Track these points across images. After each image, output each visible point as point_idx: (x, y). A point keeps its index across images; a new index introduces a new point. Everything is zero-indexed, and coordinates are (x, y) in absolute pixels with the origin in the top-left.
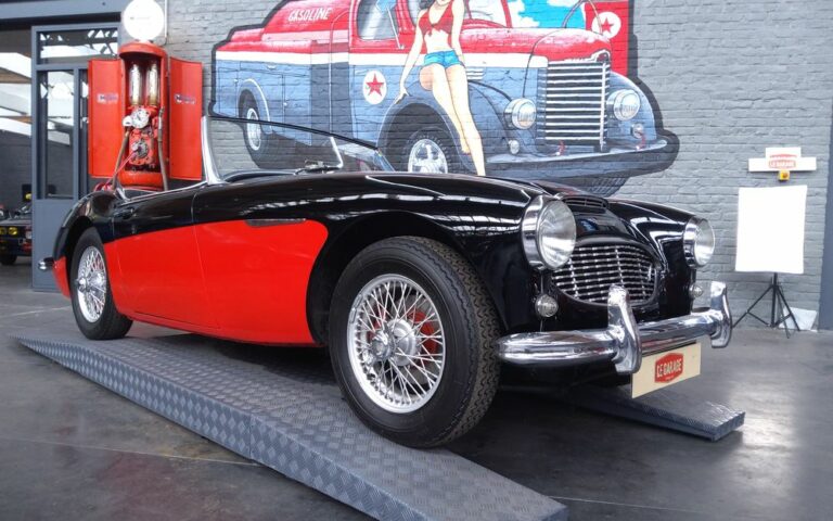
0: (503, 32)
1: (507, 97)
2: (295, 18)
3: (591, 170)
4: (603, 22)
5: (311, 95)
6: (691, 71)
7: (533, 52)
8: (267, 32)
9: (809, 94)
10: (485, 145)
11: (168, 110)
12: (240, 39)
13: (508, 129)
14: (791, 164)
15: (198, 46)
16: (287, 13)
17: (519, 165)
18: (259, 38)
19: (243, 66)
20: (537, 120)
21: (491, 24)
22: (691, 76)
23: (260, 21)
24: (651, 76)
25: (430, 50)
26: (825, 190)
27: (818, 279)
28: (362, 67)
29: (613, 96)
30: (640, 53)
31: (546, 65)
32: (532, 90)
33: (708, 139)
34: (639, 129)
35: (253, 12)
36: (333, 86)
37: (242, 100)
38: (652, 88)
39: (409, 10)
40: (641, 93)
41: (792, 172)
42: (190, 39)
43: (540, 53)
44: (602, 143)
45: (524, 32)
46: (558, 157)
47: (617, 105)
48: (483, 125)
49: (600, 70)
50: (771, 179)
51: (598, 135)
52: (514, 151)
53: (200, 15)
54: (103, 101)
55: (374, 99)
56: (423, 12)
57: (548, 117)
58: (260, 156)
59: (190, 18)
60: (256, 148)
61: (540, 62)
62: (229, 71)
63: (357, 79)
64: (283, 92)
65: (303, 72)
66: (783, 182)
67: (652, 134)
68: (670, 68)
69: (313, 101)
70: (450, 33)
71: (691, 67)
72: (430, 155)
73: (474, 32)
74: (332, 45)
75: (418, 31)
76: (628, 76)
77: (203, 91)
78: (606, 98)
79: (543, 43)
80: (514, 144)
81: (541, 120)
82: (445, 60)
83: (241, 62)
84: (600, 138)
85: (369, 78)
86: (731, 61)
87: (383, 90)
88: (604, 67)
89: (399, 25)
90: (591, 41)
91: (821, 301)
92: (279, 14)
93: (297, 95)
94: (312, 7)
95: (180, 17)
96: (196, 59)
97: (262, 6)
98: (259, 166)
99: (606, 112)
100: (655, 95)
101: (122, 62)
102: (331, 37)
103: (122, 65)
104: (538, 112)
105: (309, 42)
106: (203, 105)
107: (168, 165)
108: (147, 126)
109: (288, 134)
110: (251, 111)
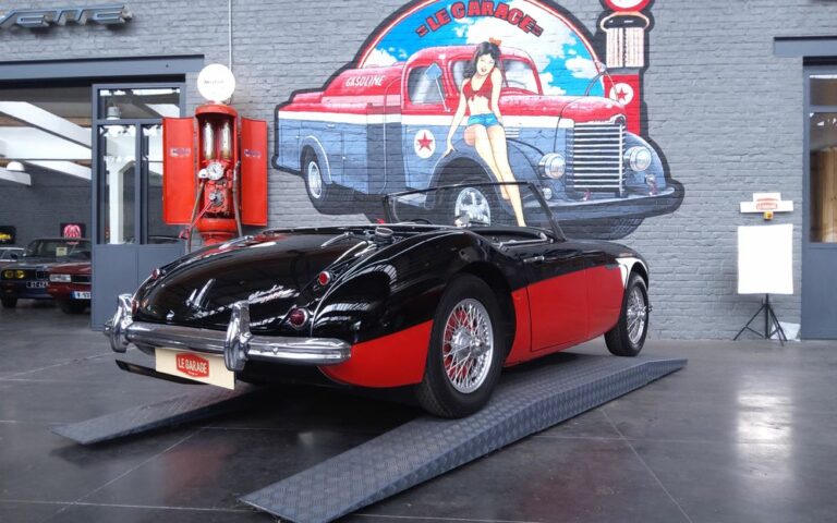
0: (536, 98)
1: (540, 152)
2: (352, 84)
3: (614, 212)
4: (619, 91)
5: (368, 151)
6: (692, 132)
7: (561, 116)
8: (326, 95)
9: (784, 150)
11: (238, 162)
12: (301, 101)
13: (543, 179)
14: (773, 207)
15: (260, 106)
16: (345, 80)
18: (319, 101)
19: (304, 124)
20: (566, 171)
21: (525, 92)
22: (691, 136)
23: (321, 86)
24: (659, 135)
25: (474, 112)
26: (800, 227)
27: (799, 298)
28: (414, 126)
29: (629, 151)
30: (650, 117)
31: (572, 126)
32: (561, 147)
33: (707, 186)
34: (652, 179)
35: (313, 77)
36: (386, 144)
37: (304, 154)
38: (661, 145)
39: (454, 79)
40: (652, 149)
41: (775, 213)
42: (254, 100)
43: (567, 116)
44: (621, 190)
45: (553, 98)
46: (586, 202)
47: (633, 159)
48: (521, 176)
49: (618, 131)
50: (759, 218)
51: (618, 183)
52: (547, 198)
53: (263, 79)
54: (175, 155)
55: (424, 153)
56: (466, 81)
57: (576, 169)
58: (320, 203)
59: (251, 81)
60: (317, 196)
61: (568, 123)
62: (291, 128)
63: (409, 137)
64: (342, 148)
65: (359, 130)
66: (767, 221)
67: (662, 183)
68: (675, 129)
69: (369, 155)
70: (490, 99)
71: (691, 129)
72: (474, 201)
73: (511, 98)
74: (386, 107)
75: (463, 97)
76: (640, 136)
77: (268, 146)
78: (624, 153)
79: (569, 108)
80: (547, 191)
81: (571, 171)
82: (486, 121)
83: (302, 121)
84: (620, 186)
85: (420, 136)
86: (723, 124)
87: (433, 146)
88: (621, 128)
89: (445, 91)
90: (609, 106)
91: (802, 316)
92: (337, 80)
93: (354, 150)
94: (367, 75)
95: (242, 80)
96: (259, 118)
97: (320, 72)
98: (320, 211)
99: (624, 165)
100: (664, 151)
101: (196, 120)
102: (385, 101)
103: (196, 123)
104: (567, 165)
105: (365, 104)
106: (268, 158)
107: (241, 212)
108: (222, 178)
109: (347, 184)
110: (313, 163)
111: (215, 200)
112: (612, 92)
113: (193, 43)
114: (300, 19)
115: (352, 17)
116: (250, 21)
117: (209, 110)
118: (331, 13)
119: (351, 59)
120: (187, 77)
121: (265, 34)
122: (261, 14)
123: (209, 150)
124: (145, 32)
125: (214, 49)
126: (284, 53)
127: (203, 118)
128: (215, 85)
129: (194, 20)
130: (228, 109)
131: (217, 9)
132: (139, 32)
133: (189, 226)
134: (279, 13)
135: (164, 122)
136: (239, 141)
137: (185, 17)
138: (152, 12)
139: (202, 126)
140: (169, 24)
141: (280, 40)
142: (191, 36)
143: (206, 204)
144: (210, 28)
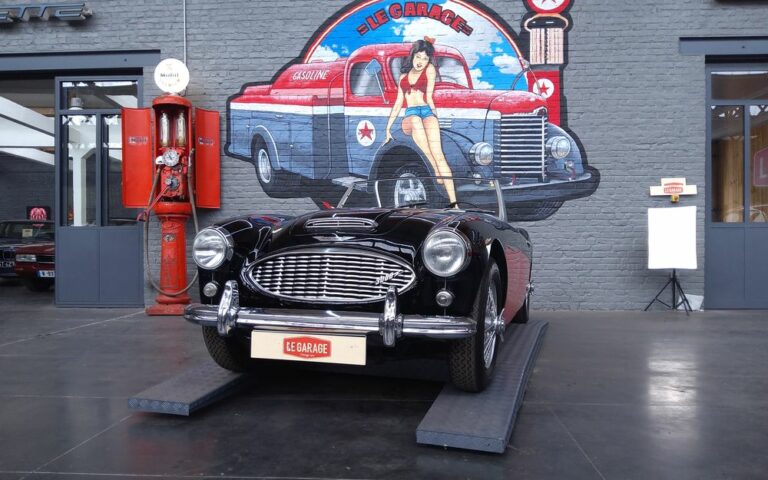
0: (467, 92)
1: (471, 141)
2: (299, 77)
3: (537, 196)
4: (541, 86)
5: (313, 139)
6: (606, 123)
7: (489, 108)
8: (272, 88)
9: (689, 140)
11: (193, 149)
12: (251, 93)
13: (472, 165)
14: (679, 190)
15: (212, 98)
16: (292, 74)
17: (482, 193)
18: (268, 93)
19: (254, 114)
20: (494, 158)
21: (457, 86)
22: (606, 126)
23: (269, 79)
24: (577, 126)
25: (411, 104)
26: (703, 209)
27: (702, 273)
28: (355, 117)
29: (550, 140)
30: (569, 109)
31: (499, 117)
32: (490, 136)
33: (620, 172)
34: (571, 165)
35: (262, 71)
36: (332, 134)
37: (254, 142)
38: (579, 135)
39: (392, 74)
40: (571, 139)
41: (680, 196)
42: (207, 92)
43: (495, 108)
44: (544, 176)
45: (482, 92)
46: (512, 186)
47: (554, 148)
48: (453, 162)
49: (541, 122)
50: (666, 201)
51: (540, 169)
52: (477, 182)
53: (215, 73)
54: (134, 143)
55: (366, 142)
56: (403, 76)
57: (503, 156)
58: (270, 188)
59: (205, 74)
60: (266, 181)
61: (495, 115)
62: (242, 118)
63: (351, 127)
64: (290, 137)
65: (306, 121)
66: (674, 204)
67: (580, 169)
68: (592, 121)
69: (315, 143)
70: (425, 92)
71: (606, 120)
72: (412, 186)
73: (444, 91)
74: (330, 99)
75: (400, 91)
76: (561, 126)
77: (220, 134)
78: (546, 142)
79: (497, 101)
80: (478, 176)
81: (498, 159)
82: (422, 113)
83: (253, 111)
84: (542, 172)
85: (361, 125)
86: (632, 116)
87: (373, 136)
88: (543, 119)
89: (384, 85)
90: (532, 99)
91: (705, 289)
92: (285, 74)
93: (301, 138)
94: (312, 69)
95: (197, 73)
96: (211, 109)
97: (270, 67)
98: (269, 195)
99: (546, 153)
100: (581, 140)
101: (152, 111)
102: (329, 93)
103: (152, 113)
104: (495, 153)
105: (311, 97)
106: (220, 146)
107: (195, 196)
108: (177, 165)
109: (294, 170)
110: (263, 150)
111: (172, 184)
112: (535, 86)
113: (150, 39)
114: (250, 17)
115: (298, 16)
116: (203, 18)
117: (166, 101)
118: (279, 12)
119: (297, 54)
120: (144, 70)
121: (217, 31)
122: (213, 13)
123: (165, 138)
124: (106, 29)
125: (170, 44)
126: (234, 49)
127: (160, 109)
128: (171, 77)
129: (151, 17)
130: (183, 101)
131: (171, 8)
132: (98, 28)
133: (147, 208)
134: (230, 12)
135: (123, 113)
136: (193, 130)
137: (142, 14)
138: (111, 10)
139: (158, 116)
140: (127, 21)
141: (231, 37)
142: (148, 33)
143: (163, 188)
144: (166, 25)
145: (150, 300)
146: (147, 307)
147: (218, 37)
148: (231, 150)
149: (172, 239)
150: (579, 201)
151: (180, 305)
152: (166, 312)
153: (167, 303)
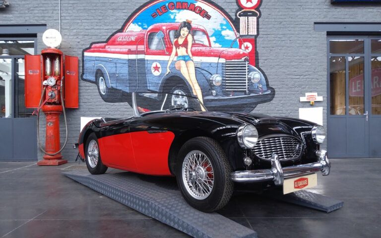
0: (208, 49)
1: (211, 74)
2: (121, 40)
3: (244, 102)
4: (246, 46)
5: (129, 72)
6: (278, 65)
7: (220, 57)
8: (108, 45)
9: (319, 73)
10: (202, 92)
11: (63, 77)
12: (95, 47)
13: (211, 86)
14: (314, 99)
15: (74, 50)
16: (117, 37)
17: (216, 100)
18: (104, 47)
19: (97, 59)
20: (222, 83)
21: (203, 46)
22: (278, 66)
23: (105, 40)
24: (264, 66)
25: (179, 54)
26: (326, 108)
28: (151, 61)
29: (250, 74)
30: (259, 58)
31: (225, 62)
32: (220, 71)
33: (285, 90)
34: (260, 86)
35: (101, 36)
36: (138, 69)
37: (97, 73)
38: (265, 71)
39: (170, 38)
40: (261, 73)
41: (315, 102)
42: (72, 46)
43: (223, 57)
44: (247, 91)
45: (216, 49)
46: (231, 97)
47: (252, 77)
48: (202, 84)
49: (245, 64)
50: (308, 104)
51: (245, 88)
52: (214, 95)
53: (76, 36)
54: (31, 73)
55: (156, 73)
56: (175, 40)
57: (227, 82)
58: (105, 97)
59: (71, 37)
60: (104, 94)
61: (223, 60)
62: (91, 61)
63: (149, 65)
64: (116, 70)
65: (125, 62)
66: (312, 106)
67: (265, 88)
68: (271, 64)
69: (129, 74)
70: (187, 48)
71: (278, 63)
72: (180, 96)
73: (197, 48)
74: (138, 51)
75: (174, 47)
76: (255, 67)
77: (79, 69)
78: (248, 74)
79: (223, 53)
80: (214, 92)
81: (224, 83)
82: (185, 59)
83: (96, 57)
84: (246, 90)
85: (154, 65)
86: (291, 62)
87: (160, 70)
88: (247, 63)
89: (166, 44)
90: (241, 53)
91: (327, 148)
92: (113, 37)
93: (122, 71)
94: (128, 35)
95: (66, 37)
96: (74, 56)
97: (105, 34)
98: (105, 101)
99: (248, 80)
100: (266, 74)
101: (42, 57)
102: (137, 48)
103: (42, 58)
104: (223, 80)
105: (127, 50)
106: (79, 75)
107: (64, 101)
108: (55, 85)
109: (118, 88)
110: (101, 78)
111: (52, 96)
112: (243, 46)
113: (41, 18)
114: (95, 8)
115: (120, 8)
116: (70, 8)
117: (48, 51)
118: (110, 5)
119: (120, 27)
120: (38, 35)
121: (77, 15)
122: (75, 5)
123: (48, 71)
124: (16, 13)
125: (52, 21)
126: (86, 24)
127: (45, 55)
128: (51, 39)
129: (42, 7)
130: (59, 51)
131: (53, 2)
132: (13, 12)
133: (38, 108)
134: (84, 5)
135: (26, 56)
136: (64, 67)
137: (37, 5)
138: (19, 3)
139: (45, 59)
140: (29, 9)
141: (85, 18)
142: (40, 15)
143: (47, 98)
144: (49, 11)
145: (40, 158)
146: (39, 161)
147: (78, 18)
148: (84, 77)
149: (52, 124)
150: (265, 104)
151: (56, 160)
152: (48, 164)
153: (49, 159)
